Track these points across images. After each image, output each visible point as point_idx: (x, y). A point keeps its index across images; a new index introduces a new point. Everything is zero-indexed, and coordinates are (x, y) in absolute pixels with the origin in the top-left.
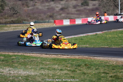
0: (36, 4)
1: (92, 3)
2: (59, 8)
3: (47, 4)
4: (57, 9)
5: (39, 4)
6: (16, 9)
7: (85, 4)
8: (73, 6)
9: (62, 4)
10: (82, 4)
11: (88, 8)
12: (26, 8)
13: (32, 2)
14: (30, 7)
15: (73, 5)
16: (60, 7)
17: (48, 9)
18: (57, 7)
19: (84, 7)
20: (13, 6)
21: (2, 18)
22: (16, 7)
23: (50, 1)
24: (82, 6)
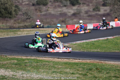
0: (49, 9)
1: (103, 8)
2: (71, 13)
3: (60, 9)
4: (69, 14)
5: (52, 10)
6: (29, 14)
7: (97, 10)
8: (85, 12)
9: (74, 10)
10: (94, 10)
11: (100, 13)
12: (39, 13)
13: (44, 7)
14: (43, 12)
15: (85, 10)
17: (60, 14)
18: (69, 12)
19: (96, 13)
20: (26, 11)
21: (15, 22)
22: (30, 12)
23: (63, 6)
24: (93, 12)
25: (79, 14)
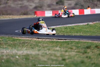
0: (8, 2)
1: (67, 2)
2: (33, 7)
3: (20, 2)
4: (31, 8)
5: (12, 2)
7: (60, 3)
9: (35, 3)
10: (57, 3)
14: (1, 4)
15: (47, 4)
16: (34, 5)
17: (21, 7)
18: (31, 6)
24: (57, 6)
25: (41, 7)
